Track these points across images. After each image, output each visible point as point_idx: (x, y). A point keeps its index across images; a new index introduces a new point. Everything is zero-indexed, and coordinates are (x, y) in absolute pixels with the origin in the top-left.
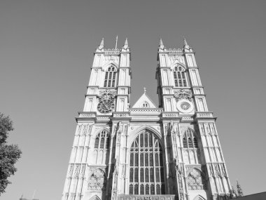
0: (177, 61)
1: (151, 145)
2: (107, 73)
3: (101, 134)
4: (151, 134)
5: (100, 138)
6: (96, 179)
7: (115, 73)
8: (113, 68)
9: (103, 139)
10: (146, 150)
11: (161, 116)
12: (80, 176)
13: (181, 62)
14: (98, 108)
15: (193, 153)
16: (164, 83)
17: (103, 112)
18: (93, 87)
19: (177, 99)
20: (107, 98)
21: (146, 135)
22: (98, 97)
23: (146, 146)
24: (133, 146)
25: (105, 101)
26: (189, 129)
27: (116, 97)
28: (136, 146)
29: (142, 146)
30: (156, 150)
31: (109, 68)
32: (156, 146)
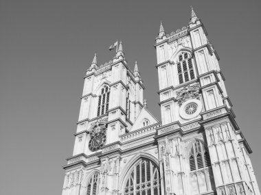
0: (181, 47)
2: (100, 97)
3: (93, 179)
7: (109, 94)
8: (107, 89)
9: (95, 184)
11: (157, 134)
13: (186, 45)
14: (89, 146)
15: (203, 176)
16: (163, 85)
17: (95, 150)
18: (82, 123)
19: (180, 102)
20: (98, 130)
21: (143, 165)
22: (88, 133)
23: (143, 181)
24: (127, 185)
25: (96, 134)
26: (198, 140)
28: (132, 184)
29: (138, 182)
30: (155, 184)
32: (155, 178)
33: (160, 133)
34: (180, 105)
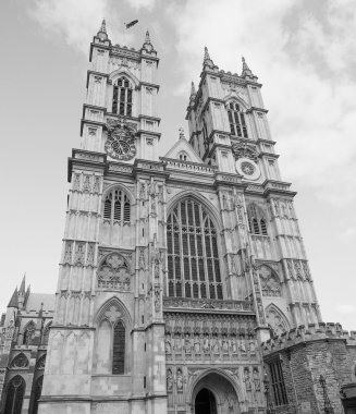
0: (233, 94)
1: (198, 223)
5: (113, 202)
8: (127, 82)
9: (118, 203)
10: (191, 230)
11: (214, 177)
14: (106, 148)
16: (217, 125)
17: (117, 157)
18: (96, 110)
19: (237, 157)
20: (122, 132)
21: (190, 206)
25: (118, 137)
27: (139, 134)
29: (184, 222)
30: (206, 232)
31: (120, 81)
32: (206, 225)
33: (220, 178)
34: (237, 159)
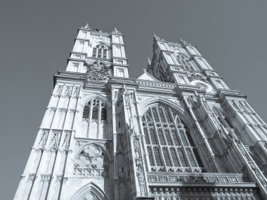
0: (177, 51)
1: (171, 121)
2: (95, 49)
3: (92, 103)
4: (167, 109)
5: (92, 107)
6: (90, 158)
7: (105, 50)
8: (103, 46)
9: (96, 108)
10: (165, 126)
12: (62, 148)
13: (182, 52)
16: (171, 63)
18: (79, 55)
20: (99, 67)
21: (160, 109)
22: (86, 64)
23: (164, 121)
25: (96, 69)
26: (215, 107)
27: (112, 67)
28: (149, 120)
30: (179, 127)
31: (98, 46)
32: (178, 122)
34: (191, 81)
